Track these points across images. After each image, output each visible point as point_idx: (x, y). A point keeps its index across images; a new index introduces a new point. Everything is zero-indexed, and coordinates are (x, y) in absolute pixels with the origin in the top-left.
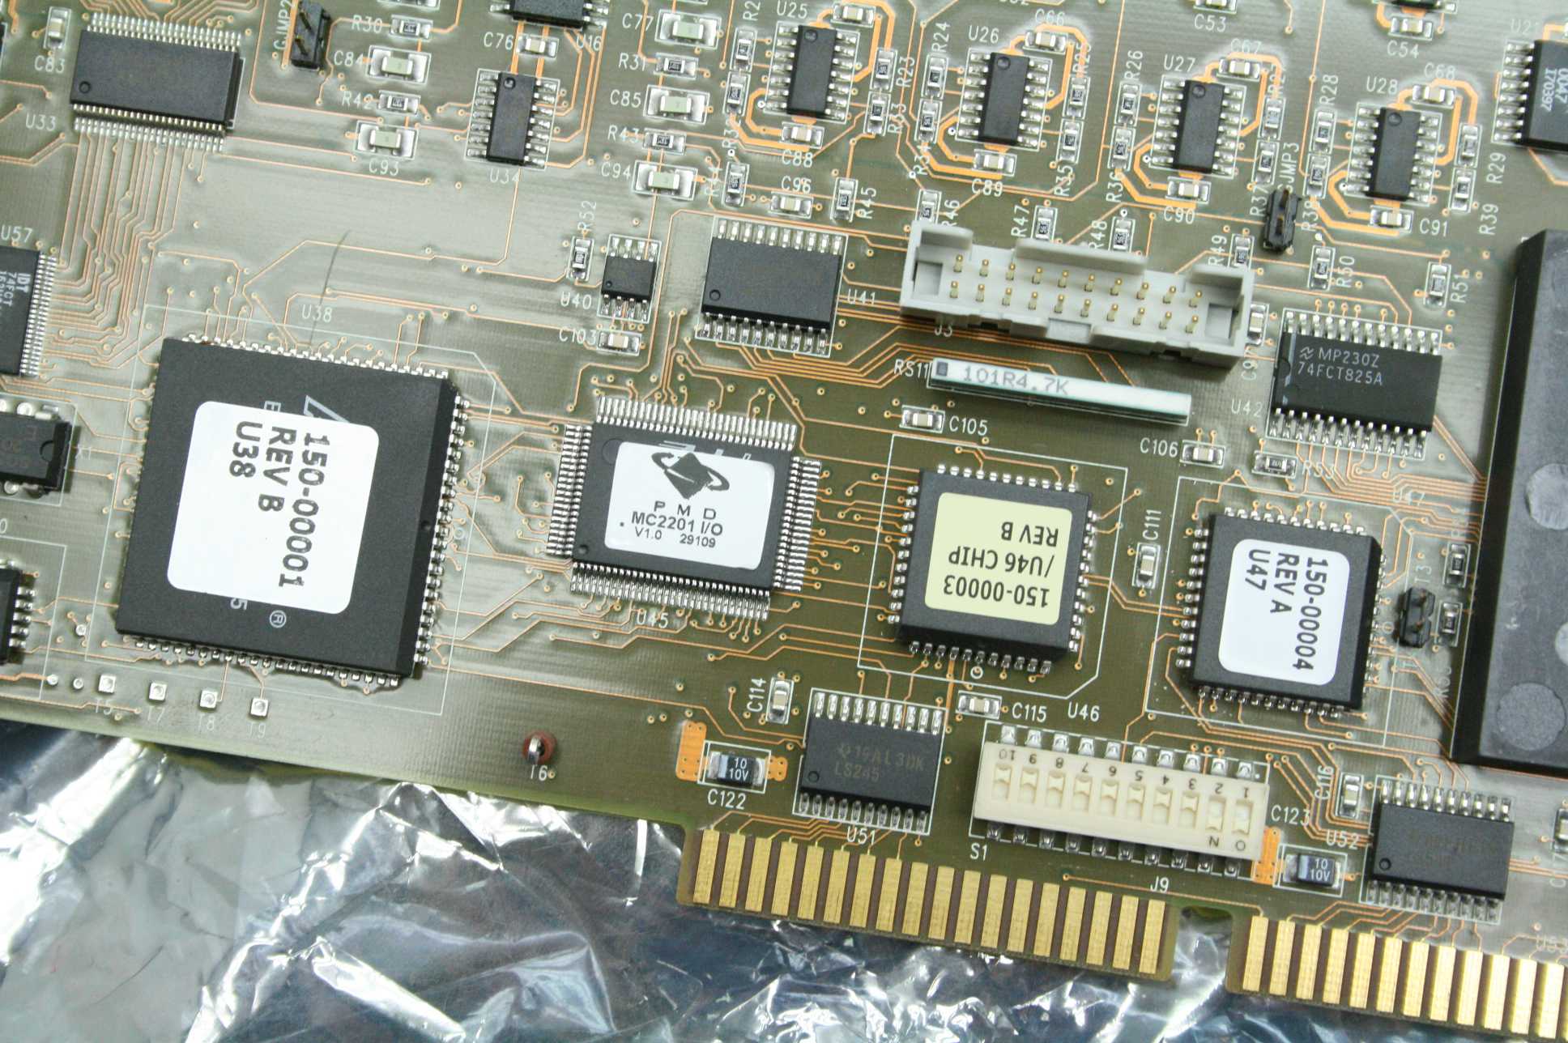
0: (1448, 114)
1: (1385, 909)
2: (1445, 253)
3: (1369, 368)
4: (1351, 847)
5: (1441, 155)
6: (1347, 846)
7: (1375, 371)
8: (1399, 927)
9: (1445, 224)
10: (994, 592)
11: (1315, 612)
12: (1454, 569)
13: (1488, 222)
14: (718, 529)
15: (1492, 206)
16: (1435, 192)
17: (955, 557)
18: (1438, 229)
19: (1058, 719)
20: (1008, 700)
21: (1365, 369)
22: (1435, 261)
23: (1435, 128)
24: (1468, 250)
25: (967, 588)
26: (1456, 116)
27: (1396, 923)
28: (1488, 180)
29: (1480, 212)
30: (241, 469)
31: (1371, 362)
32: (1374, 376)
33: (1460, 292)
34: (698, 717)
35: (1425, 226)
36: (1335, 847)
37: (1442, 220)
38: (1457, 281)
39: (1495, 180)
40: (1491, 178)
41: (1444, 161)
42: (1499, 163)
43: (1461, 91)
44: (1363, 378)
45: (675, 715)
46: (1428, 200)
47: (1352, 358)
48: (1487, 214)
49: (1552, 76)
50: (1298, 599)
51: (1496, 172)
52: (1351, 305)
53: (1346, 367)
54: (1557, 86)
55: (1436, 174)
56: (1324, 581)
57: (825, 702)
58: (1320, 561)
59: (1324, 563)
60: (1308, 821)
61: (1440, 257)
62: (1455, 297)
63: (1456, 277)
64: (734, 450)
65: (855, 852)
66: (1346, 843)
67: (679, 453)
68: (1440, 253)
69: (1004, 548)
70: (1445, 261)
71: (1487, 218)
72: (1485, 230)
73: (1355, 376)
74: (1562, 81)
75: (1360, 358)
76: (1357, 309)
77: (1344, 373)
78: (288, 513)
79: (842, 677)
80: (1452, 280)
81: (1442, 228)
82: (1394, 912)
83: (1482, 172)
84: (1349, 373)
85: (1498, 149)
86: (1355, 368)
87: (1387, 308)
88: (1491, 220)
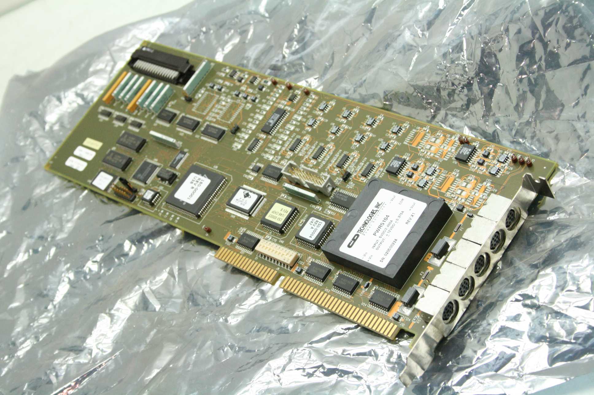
10: (275, 218)
14: (246, 203)
17: (273, 212)
19: (278, 242)
20: (273, 237)
25: (272, 217)
30: (192, 183)
34: (231, 231)
45: (228, 231)
50: (315, 227)
52: (351, 191)
57: (249, 232)
59: (321, 223)
64: (254, 193)
65: (240, 254)
67: (247, 192)
69: (280, 212)
78: (194, 189)
79: (253, 230)
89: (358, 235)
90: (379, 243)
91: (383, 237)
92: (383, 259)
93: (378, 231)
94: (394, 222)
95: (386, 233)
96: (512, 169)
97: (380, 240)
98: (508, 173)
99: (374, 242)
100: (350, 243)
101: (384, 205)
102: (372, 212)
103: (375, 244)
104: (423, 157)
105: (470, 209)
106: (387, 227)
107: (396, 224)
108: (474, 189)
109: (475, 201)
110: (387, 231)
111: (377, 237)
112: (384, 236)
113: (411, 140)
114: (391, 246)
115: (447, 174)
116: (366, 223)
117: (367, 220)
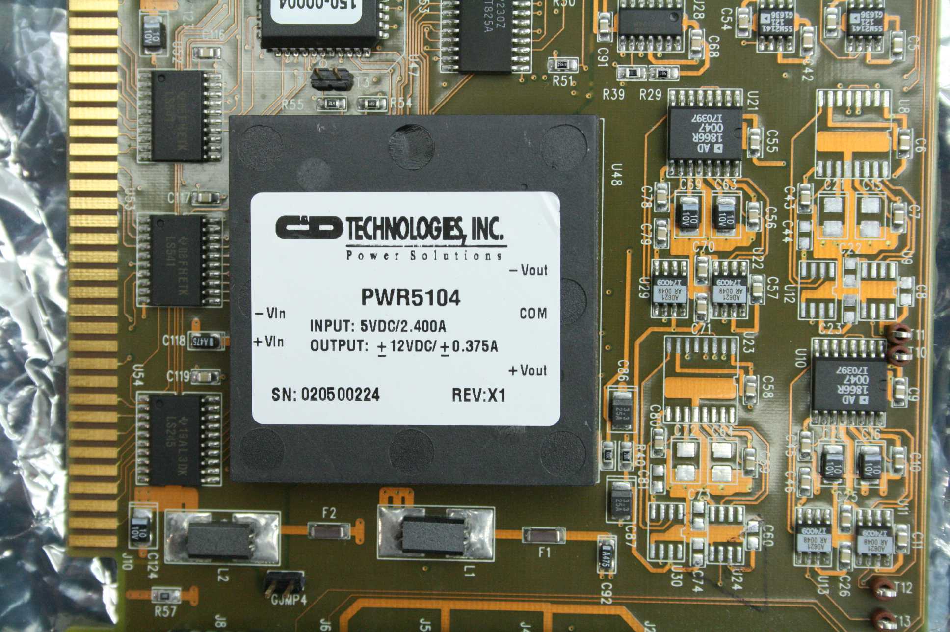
0: (685, 56)
1: (136, 86)
2: (585, 68)
3: (496, 22)
4: (173, 59)
5: (655, 55)
6: (174, 56)
7: (493, 26)
8: (126, 97)
9: (607, 65)
11: (319, 5)
12: (368, 101)
13: (612, 94)
15: (623, 95)
16: (628, 55)
18: (602, 60)
21: (494, 19)
22: (580, 62)
23: (674, 49)
24: (591, 84)
26: (684, 62)
27: (130, 96)
28: (641, 90)
29: (618, 87)
31: (499, 23)
32: (490, 26)
33: (560, 82)
35: (603, 52)
36: (172, 48)
37: (610, 62)
38: (568, 79)
39: (642, 95)
40: (643, 92)
41: (650, 57)
42: (654, 96)
43: (702, 62)
44: (488, 19)
46: (622, 51)
47: (501, 9)
48: (617, 92)
49: (717, 119)
51: (647, 95)
52: (542, 8)
53: (494, 6)
54: (710, 124)
55: (641, 53)
56: (342, 8)
58: (355, 4)
59: (354, 6)
60: (186, 28)
61: (583, 65)
62: (556, 78)
63: (571, 78)
66: (176, 54)
68: (585, 64)
70: (581, 68)
71: (615, 93)
72: (606, 94)
73: (489, 13)
74: (714, 126)
75: (502, 15)
76: (539, 13)
77: (490, 5)
80: (568, 75)
81: (604, 63)
82: (135, 93)
83: (647, 85)
84: (490, 9)
85: (665, 94)
86: (494, 12)
87: (543, 34)
88: (614, 96)
89: (336, 233)
90: (342, 335)
91: (368, 336)
92: (287, 394)
93: (384, 298)
94: (440, 337)
95: (387, 337)
96: (845, 593)
97: (353, 334)
98: (823, 590)
99: (336, 316)
100: (295, 220)
101: (494, 252)
102: (447, 220)
103: (329, 323)
104: (784, 215)
105: (634, 537)
106: (411, 325)
107: (439, 351)
108: (717, 499)
109: (669, 536)
110: (398, 336)
111: (358, 312)
112: (373, 338)
113: (841, 110)
114: (346, 394)
115: (743, 357)
116: (396, 232)
117: (408, 222)
